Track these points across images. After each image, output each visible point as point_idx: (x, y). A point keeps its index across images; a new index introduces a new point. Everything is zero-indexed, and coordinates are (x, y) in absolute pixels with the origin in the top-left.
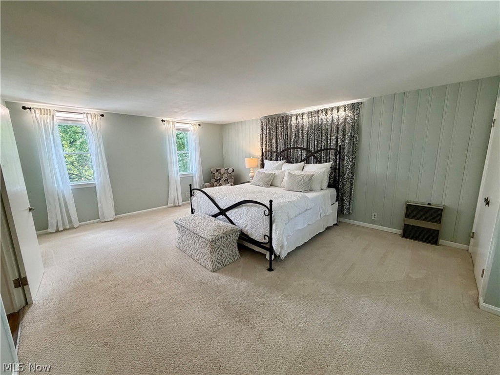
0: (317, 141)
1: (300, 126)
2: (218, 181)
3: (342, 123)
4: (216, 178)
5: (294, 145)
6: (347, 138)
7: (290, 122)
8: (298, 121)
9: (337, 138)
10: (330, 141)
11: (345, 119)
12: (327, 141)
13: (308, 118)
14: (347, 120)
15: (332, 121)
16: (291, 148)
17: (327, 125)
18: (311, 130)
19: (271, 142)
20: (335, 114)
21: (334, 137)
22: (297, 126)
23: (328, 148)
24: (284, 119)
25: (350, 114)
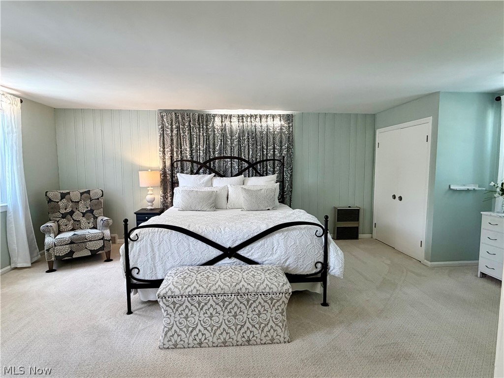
0: (253, 151)
1: (227, 130)
2: (69, 216)
3: (278, 133)
4: (63, 211)
5: (220, 153)
6: (285, 149)
7: (213, 123)
8: (224, 124)
9: (274, 148)
10: (267, 151)
11: (281, 129)
12: (263, 151)
13: (239, 122)
14: (284, 131)
15: (267, 129)
16: (215, 159)
17: (261, 133)
18: (243, 137)
19: (181, 148)
20: (270, 122)
21: (271, 147)
22: (223, 129)
23: (265, 159)
24: (204, 119)
25: (286, 125)
